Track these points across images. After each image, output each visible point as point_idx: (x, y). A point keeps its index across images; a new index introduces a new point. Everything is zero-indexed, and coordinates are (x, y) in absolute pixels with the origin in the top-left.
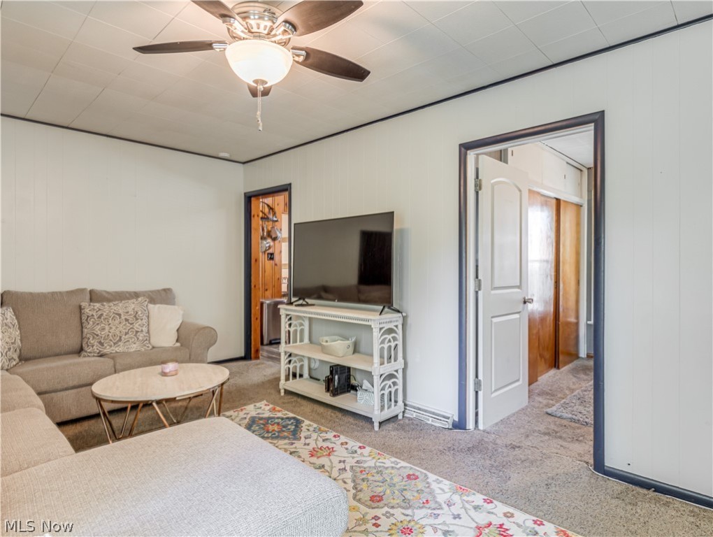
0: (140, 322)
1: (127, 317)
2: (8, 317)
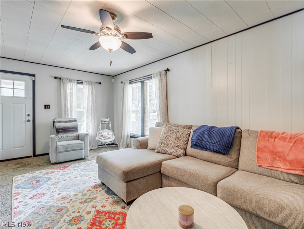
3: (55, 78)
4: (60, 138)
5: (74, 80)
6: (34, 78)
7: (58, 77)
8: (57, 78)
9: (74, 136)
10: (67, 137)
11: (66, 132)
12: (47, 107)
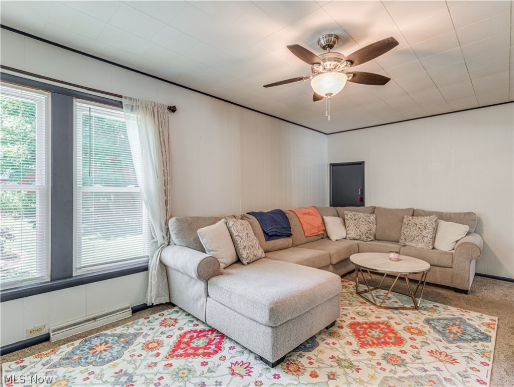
0: (427, 231)
1: (420, 227)
2: (371, 219)
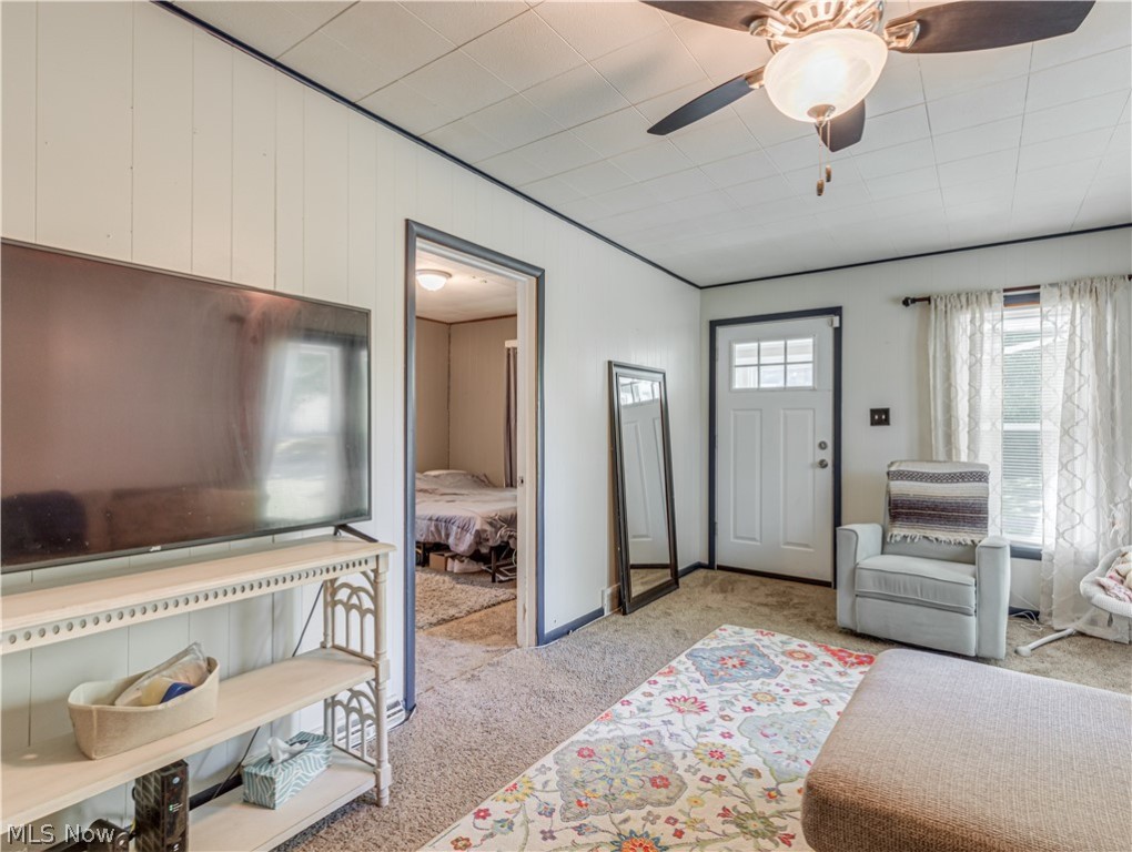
3: (906, 302)
4: (898, 539)
5: (990, 294)
6: (836, 319)
7: (917, 297)
8: (914, 301)
9: (960, 543)
10: (925, 541)
11: (927, 522)
12: (880, 417)
